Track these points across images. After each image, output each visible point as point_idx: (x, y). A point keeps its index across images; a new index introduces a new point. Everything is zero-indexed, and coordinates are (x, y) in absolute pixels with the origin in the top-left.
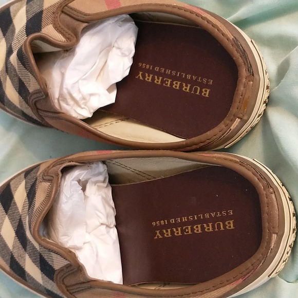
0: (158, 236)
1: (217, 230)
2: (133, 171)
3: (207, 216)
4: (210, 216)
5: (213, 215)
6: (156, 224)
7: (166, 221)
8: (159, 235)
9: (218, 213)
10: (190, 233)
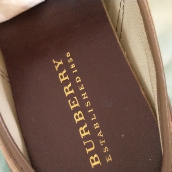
0: (56, 64)
1: (85, 143)
2: (122, 5)
3: (96, 126)
4: (98, 130)
5: (100, 134)
6: (69, 58)
7: (76, 71)
8: (58, 65)
9: (104, 141)
10: (72, 107)
